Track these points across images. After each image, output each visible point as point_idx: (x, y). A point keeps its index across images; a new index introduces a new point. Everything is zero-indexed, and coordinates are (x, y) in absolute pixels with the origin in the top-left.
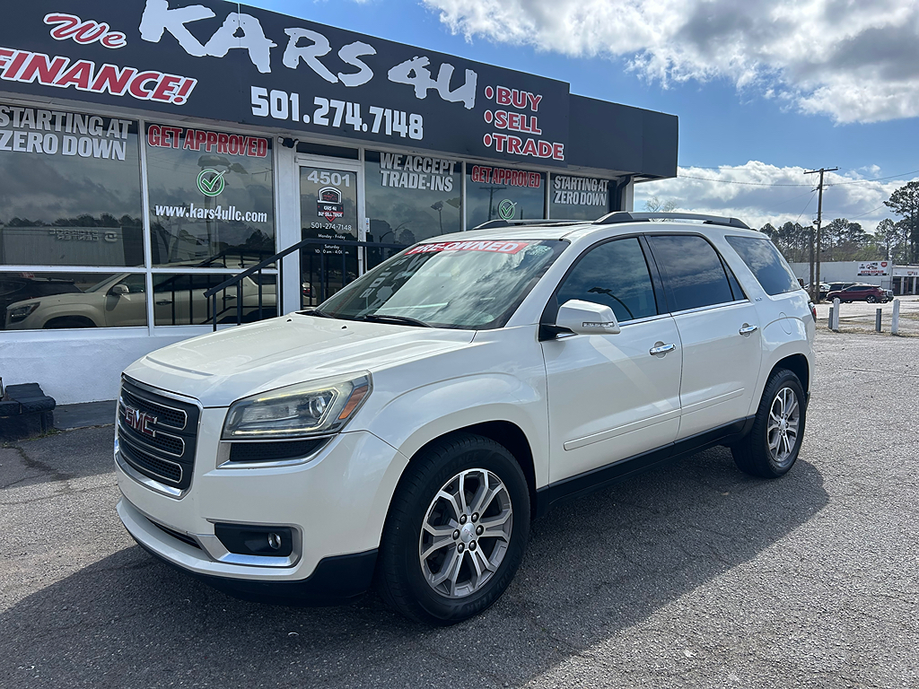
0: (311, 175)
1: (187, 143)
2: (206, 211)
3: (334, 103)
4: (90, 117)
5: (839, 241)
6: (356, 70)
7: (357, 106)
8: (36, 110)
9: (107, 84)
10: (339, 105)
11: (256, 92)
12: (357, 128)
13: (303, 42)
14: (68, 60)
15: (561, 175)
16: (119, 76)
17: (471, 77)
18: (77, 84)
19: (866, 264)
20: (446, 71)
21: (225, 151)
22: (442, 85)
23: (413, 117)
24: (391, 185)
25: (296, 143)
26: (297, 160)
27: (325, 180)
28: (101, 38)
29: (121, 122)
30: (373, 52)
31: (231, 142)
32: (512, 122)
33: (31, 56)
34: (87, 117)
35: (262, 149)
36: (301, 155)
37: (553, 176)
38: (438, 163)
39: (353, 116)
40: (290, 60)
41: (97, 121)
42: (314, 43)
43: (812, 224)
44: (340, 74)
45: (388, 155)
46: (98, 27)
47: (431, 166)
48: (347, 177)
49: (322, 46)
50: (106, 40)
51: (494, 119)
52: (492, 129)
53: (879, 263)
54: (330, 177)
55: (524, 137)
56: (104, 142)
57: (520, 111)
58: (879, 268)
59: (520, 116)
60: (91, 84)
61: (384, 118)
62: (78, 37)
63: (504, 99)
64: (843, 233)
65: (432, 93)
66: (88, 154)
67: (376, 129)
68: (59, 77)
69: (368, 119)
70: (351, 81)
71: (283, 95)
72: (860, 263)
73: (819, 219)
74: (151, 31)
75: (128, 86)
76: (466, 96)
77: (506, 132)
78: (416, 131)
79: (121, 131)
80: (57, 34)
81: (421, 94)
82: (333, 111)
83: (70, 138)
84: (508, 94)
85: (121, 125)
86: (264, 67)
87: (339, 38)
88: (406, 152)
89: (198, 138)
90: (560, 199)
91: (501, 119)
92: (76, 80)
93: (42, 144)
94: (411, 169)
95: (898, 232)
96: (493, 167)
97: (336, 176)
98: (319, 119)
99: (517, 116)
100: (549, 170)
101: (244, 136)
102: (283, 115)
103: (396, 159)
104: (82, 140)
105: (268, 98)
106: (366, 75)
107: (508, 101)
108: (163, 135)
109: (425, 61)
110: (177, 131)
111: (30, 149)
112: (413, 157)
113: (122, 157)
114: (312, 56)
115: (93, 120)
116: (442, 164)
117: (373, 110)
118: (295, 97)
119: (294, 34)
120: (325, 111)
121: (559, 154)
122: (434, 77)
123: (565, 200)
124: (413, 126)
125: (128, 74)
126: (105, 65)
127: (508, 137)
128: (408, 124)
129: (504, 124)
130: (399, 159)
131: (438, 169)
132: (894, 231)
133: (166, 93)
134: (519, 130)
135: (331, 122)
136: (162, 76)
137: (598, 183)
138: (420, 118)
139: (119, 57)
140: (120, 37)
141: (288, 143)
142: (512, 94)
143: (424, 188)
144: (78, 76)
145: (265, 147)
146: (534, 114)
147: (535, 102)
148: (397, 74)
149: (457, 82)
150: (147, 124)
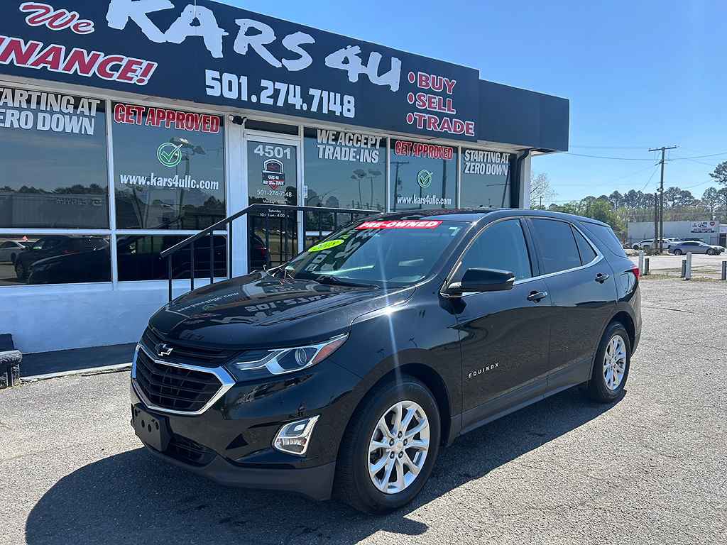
0: (258, 149)
1: (149, 120)
2: (165, 180)
3: (278, 85)
4: (62, 96)
5: (673, 205)
6: (298, 57)
7: (298, 88)
8: (13, 90)
9: (76, 66)
10: (282, 87)
11: (210, 74)
12: (298, 107)
13: (252, 32)
14: (41, 45)
15: (470, 149)
16: (87, 59)
17: (396, 64)
18: (49, 66)
19: (697, 223)
20: (375, 58)
21: (183, 127)
22: (371, 70)
23: (346, 98)
24: (326, 157)
25: (245, 121)
26: (245, 135)
27: (269, 153)
28: (72, 25)
29: (90, 101)
30: (312, 41)
31: (187, 120)
32: (430, 103)
33: (8, 40)
34: (60, 96)
35: (214, 126)
36: (248, 131)
37: (464, 150)
38: (367, 139)
39: (295, 96)
40: (240, 47)
41: (68, 100)
42: (261, 32)
43: (656, 192)
44: (283, 60)
45: (324, 132)
46: (68, 15)
47: (360, 141)
48: (288, 150)
49: (268, 35)
50: (76, 27)
51: (416, 100)
52: (413, 109)
53: (708, 223)
54: (273, 150)
55: (441, 116)
56: (74, 118)
57: (437, 94)
58: (709, 226)
59: (437, 98)
60: (62, 66)
61: (321, 98)
62: (50, 24)
63: (424, 83)
64: (676, 198)
65: (363, 77)
66: (60, 129)
67: (314, 108)
68: (33, 59)
69: (308, 99)
70: (292, 66)
71: (234, 78)
72: (693, 223)
73: (662, 187)
74: (116, 20)
75: (95, 68)
76: (392, 80)
77: (426, 111)
78: (349, 110)
79: (90, 110)
80: (32, 20)
81: (353, 78)
82: (277, 92)
83: (44, 114)
84: (427, 79)
85: (90, 104)
86: (217, 53)
87: (283, 28)
88: (339, 129)
89: (158, 116)
90: (469, 170)
91: (422, 100)
92: (48, 62)
93: (19, 120)
94: (343, 144)
95: (721, 198)
96: (413, 142)
97: (279, 150)
98: (265, 99)
99: (435, 98)
100: (460, 144)
101: (199, 114)
102: (234, 95)
103: (331, 135)
104: (55, 117)
105: (220, 81)
106: (306, 61)
107: (428, 85)
108: (128, 113)
109: (357, 49)
110: (140, 110)
111: (8, 125)
112: (346, 134)
113: (91, 131)
114: (258, 43)
115: (65, 99)
116: (369, 140)
117: (312, 91)
118: (244, 80)
119: (244, 24)
120: (270, 92)
121: (470, 131)
122: (365, 63)
123: (474, 170)
124: (346, 106)
125: (96, 57)
126: (74, 49)
127: (427, 116)
128: (342, 104)
129: (424, 104)
130: (333, 135)
131: (366, 144)
132: (717, 196)
133: (129, 74)
134: (437, 110)
135: (275, 102)
136: (126, 59)
137: (501, 157)
138: (352, 99)
139: (88, 42)
140: (89, 24)
141: (238, 120)
142: (430, 79)
143: (355, 160)
144: (50, 59)
145: (217, 124)
146: (449, 96)
147: (450, 86)
148: (333, 61)
149: (384, 68)
150: (113, 103)
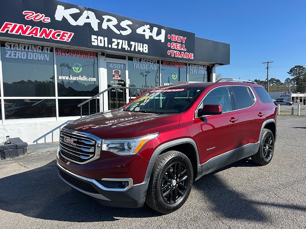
0: (110, 65)
1: (69, 54)
2: (76, 78)
3: (119, 41)
4: (37, 46)
5: (273, 85)
6: (126, 29)
7: (126, 42)
8: (19, 44)
9: (44, 35)
11: (93, 37)
12: (126, 49)
13: (109, 20)
14: (31, 27)
15: (192, 64)
16: (48, 32)
18: (34, 35)
19: (283, 93)
20: (155, 29)
21: (82, 57)
22: (154, 34)
23: (145, 45)
24: (137, 68)
25: (106, 54)
26: (106, 60)
27: (115, 67)
28: (42, 19)
29: (47, 48)
30: (131, 23)
31: (84, 54)
32: (176, 46)
33: (18, 25)
34: (36, 46)
35: (94, 57)
36: (107, 58)
37: (189, 64)
38: (152, 61)
39: (125, 45)
40: (104, 26)
41: (39, 48)
42: (112, 21)
43: (266, 80)
44: (121, 31)
45: (135, 58)
46: (41, 15)
47: (149, 61)
48: (122, 66)
49: (115, 21)
50: (44, 20)
51: (171, 45)
52: (170, 49)
53: (287, 92)
54: (116, 66)
55: (181, 51)
56: (42, 54)
57: (179, 43)
58: (287, 94)
60: (39, 35)
61: (135, 45)
62: (34, 19)
63: (174, 39)
64: (274, 83)
65: (151, 37)
66: (37, 59)
67: (132, 49)
68: (28, 32)
69: (130, 46)
70: (124, 33)
71: (102, 38)
72: (281, 93)
73: (268, 78)
74: (58, 17)
75: (51, 36)
76: (162, 38)
77: (175, 50)
78: (146, 50)
79: (47, 51)
80: (27, 18)
81: (147, 37)
82: (118, 43)
83: (30, 53)
84: (175, 37)
85: (47, 49)
86: (96, 29)
88: (141, 57)
89: (73, 53)
90: (192, 72)
93: (21, 55)
94: (143, 63)
95: (292, 82)
96: (170, 62)
97: (119, 65)
98: (114, 46)
99: (178, 45)
100: (188, 62)
101: (88, 52)
102: (102, 45)
104: (35, 54)
105: (97, 39)
106: (129, 31)
107: (175, 39)
108: (62, 52)
109: (148, 26)
110: (66, 51)
111: (17, 57)
112: (144, 59)
113: (48, 59)
114: (111, 25)
115: (38, 47)
117: (132, 43)
118: (106, 39)
119: (106, 17)
120: (116, 43)
121: (192, 57)
122: (151, 32)
123: (193, 72)
124: (145, 48)
125: (51, 31)
126: (43, 28)
127: (175, 52)
128: (143, 47)
129: (174, 47)
130: (139, 59)
131: (152, 63)
132: (291, 82)
133: (64, 38)
134: (179, 49)
135: (118, 47)
136: (62, 32)
137: (204, 67)
138: (147, 45)
139: (48, 26)
140: (48, 19)
141: (103, 54)
142: (176, 37)
143: (147, 69)
144: (34, 32)
145: (95, 56)
146: (184, 44)
147: (184, 40)
148: (139, 31)
149: (159, 33)
150: (56, 48)
